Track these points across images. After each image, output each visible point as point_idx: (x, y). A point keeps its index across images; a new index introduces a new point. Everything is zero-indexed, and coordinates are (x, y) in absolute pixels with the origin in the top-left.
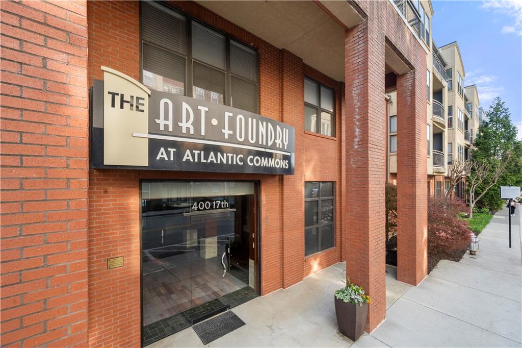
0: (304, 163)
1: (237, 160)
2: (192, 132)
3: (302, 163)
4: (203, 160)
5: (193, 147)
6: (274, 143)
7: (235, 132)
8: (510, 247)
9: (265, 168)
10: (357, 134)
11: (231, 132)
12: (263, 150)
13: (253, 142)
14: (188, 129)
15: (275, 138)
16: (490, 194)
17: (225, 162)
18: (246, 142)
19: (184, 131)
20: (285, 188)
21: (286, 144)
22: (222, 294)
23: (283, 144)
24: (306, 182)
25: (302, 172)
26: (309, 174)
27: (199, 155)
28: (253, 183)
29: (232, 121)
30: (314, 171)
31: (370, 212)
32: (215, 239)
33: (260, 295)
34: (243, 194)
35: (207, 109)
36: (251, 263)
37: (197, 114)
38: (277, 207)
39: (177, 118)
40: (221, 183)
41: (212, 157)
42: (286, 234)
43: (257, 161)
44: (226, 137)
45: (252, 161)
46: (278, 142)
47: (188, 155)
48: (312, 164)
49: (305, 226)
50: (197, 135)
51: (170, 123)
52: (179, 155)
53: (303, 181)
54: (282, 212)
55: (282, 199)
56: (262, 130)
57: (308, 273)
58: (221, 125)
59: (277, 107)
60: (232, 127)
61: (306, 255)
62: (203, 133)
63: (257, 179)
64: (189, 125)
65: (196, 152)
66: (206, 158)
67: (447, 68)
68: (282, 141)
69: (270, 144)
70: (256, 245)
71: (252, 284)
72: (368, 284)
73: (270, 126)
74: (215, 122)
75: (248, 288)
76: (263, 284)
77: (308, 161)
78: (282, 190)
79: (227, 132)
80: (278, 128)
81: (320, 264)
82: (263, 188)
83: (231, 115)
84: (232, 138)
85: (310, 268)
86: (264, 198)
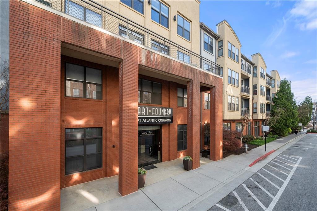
0: (177, 118)
1: (155, 120)
2: (145, 114)
3: (176, 118)
4: (147, 121)
5: (145, 118)
6: (166, 114)
7: (155, 113)
8: (266, 151)
9: (163, 122)
10: (190, 112)
11: (154, 113)
12: (163, 117)
13: (160, 115)
14: (144, 114)
15: (167, 113)
16: (279, 128)
17: (152, 121)
18: (158, 115)
19: (143, 114)
20: (170, 127)
21: (170, 114)
22: (149, 162)
23: (169, 114)
24: (178, 125)
25: (177, 121)
26: (179, 122)
27: (146, 120)
28: (159, 126)
29: (154, 110)
30: (181, 121)
31: (193, 135)
32: (144, 146)
33: (162, 162)
34: (156, 129)
35: (148, 108)
36: (159, 152)
37: (146, 109)
38: (167, 134)
39: (141, 111)
40: (149, 126)
41: (149, 120)
42: (170, 143)
43: (161, 120)
44: (153, 114)
45: (159, 120)
46: (167, 114)
47: (144, 120)
48: (181, 119)
49: (178, 140)
50: (146, 115)
51: (140, 113)
52: (142, 120)
53: (177, 124)
54: (169, 135)
55: (169, 131)
56: (163, 111)
57: (179, 157)
58: (152, 112)
59: (168, 100)
60: (154, 112)
61: (178, 151)
62: (147, 114)
63: (161, 125)
64: (144, 113)
65: (146, 119)
66: (148, 121)
67: (254, 66)
68: (169, 113)
69: (165, 115)
70: (160, 146)
71: (159, 159)
72: (192, 155)
73: (165, 109)
74: (150, 111)
75: (157, 160)
76: (163, 158)
77: (179, 118)
78: (169, 128)
79: (153, 113)
80: (167, 110)
81: (183, 155)
82: (163, 128)
83: (154, 108)
84: (154, 115)
85: (180, 155)
86: (163, 131)
